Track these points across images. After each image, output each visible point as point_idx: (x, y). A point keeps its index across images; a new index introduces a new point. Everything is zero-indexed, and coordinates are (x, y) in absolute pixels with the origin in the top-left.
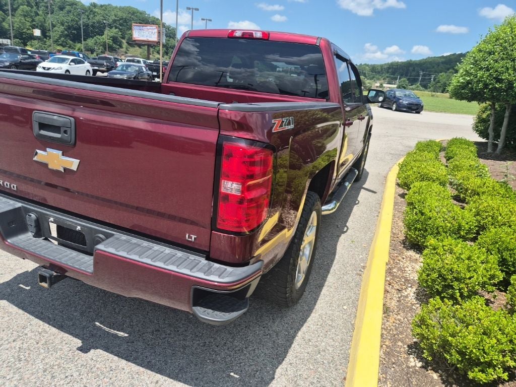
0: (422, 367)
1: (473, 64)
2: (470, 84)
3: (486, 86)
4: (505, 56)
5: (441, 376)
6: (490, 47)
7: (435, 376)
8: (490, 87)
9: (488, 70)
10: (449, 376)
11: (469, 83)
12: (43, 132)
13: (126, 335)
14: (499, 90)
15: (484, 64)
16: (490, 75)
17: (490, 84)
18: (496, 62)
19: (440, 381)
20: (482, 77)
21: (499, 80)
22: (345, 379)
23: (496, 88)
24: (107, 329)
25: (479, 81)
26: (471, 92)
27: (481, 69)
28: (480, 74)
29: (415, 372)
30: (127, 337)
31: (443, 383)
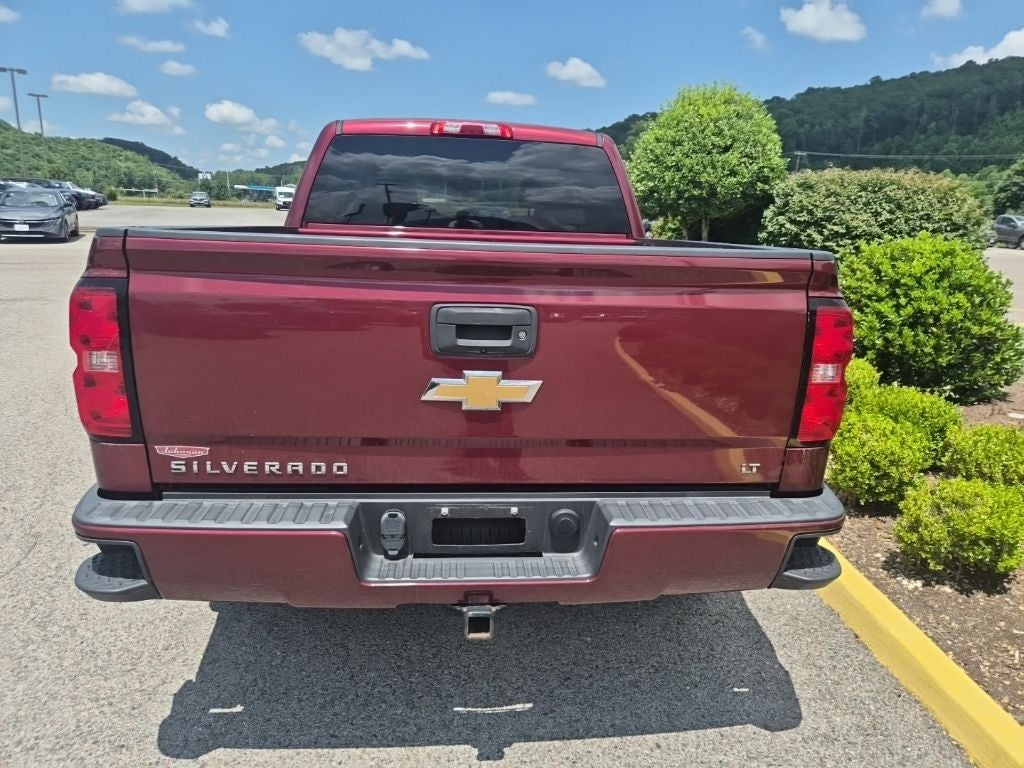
0: (924, 585)
1: (654, 161)
2: (655, 192)
3: (680, 194)
4: (697, 148)
5: (952, 587)
6: (671, 133)
7: (947, 589)
8: (686, 195)
9: (679, 170)
10: (960, 583)
11: (652, 191)
12: (462, 342)
13: (530, 705)
14: (699, 199)
15: (670, 161)
16: (683, 177)
17: (686, 191)
18: (688, 157)
19: (956, 593)
20: (673, 181)
21: (698, 185)
22: (857, 637)
23: (693, 195)
24: (488, 710)
25: (668, 188)
26: (659, 206)
27: (668, 168)
28: (668, 176)
29: (923, 594)
30: (530, 710)
31: (962, 594)
